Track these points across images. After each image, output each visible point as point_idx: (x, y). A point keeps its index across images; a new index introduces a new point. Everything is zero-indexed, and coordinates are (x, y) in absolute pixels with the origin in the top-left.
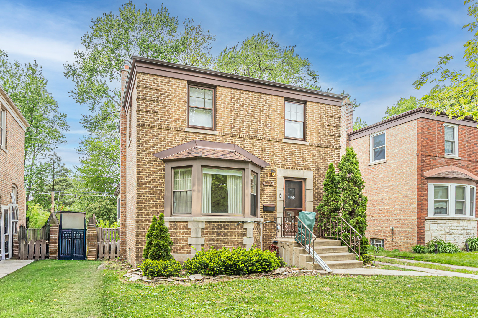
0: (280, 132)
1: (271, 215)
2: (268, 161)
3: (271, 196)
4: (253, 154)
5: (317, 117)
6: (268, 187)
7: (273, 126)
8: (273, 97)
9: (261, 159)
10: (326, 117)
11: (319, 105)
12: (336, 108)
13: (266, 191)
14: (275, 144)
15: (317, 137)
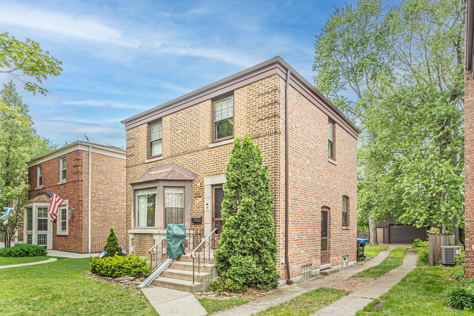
0: (207, 138)
1: (200, 226)
2: (197, 172)
3: (200, 207)
4: (186, 169)
5: (245, 103)
6: (198, 198)
7: (201, 135)
8: (201, 104)
9: (192, 172)
10: (256, 98)
11: (248, 87)
12: (270, 80)
13: (195, 203)
14: (203, 152)
15: (245, 128)
